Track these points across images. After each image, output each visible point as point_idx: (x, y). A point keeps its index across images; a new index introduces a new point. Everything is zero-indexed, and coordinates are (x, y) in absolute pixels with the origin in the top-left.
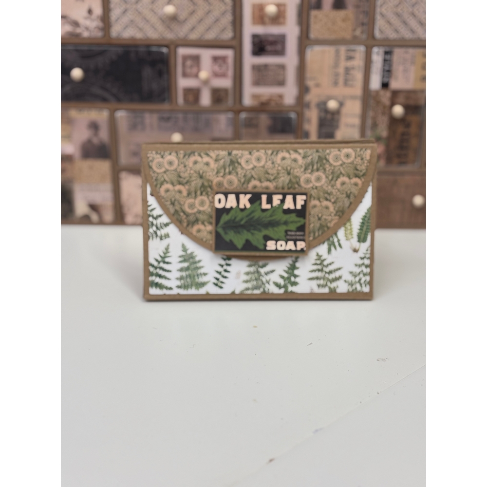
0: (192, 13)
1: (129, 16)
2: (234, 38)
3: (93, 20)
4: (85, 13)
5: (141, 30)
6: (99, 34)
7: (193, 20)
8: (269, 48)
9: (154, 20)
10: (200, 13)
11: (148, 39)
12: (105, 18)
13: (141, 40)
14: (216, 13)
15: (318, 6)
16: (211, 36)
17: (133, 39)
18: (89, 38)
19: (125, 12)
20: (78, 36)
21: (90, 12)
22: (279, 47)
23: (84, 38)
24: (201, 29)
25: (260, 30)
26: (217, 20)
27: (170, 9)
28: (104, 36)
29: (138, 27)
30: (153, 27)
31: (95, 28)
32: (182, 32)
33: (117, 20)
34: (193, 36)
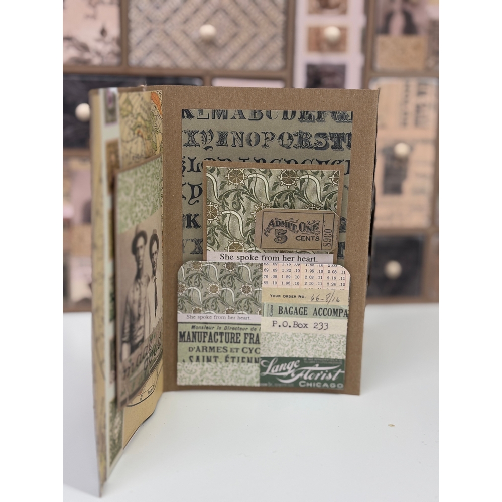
0: (235, 36)
1: (155, 38)
2: (284, 68)
3: (106, 43)
4: (96, 34)
5: (168, 56)
6: (114, 61)
7: (235, 45)
8: (326, 80)
9: (186, 44)
10: (244, 37)
11: (177, 67)
12: (123, 41)
13: (168, 69)
14: (264, 37)
15: (386, 30)
16: (256, 65)
17: (158, 67)
18: (101, 66)
19: (149, 33)
20: (86, 62)
21: (103, 32)
22: (337, 80)
23: (95, 66)
24: (243, 57)
25: (316, 58)
26: (264, 46)
27: (208, 30)
28: (120, 64)
29: (165, 53)
30: (185, 53)
31: (109, 53)
32: (221, 59)
33: (138, 44)
34: (235, 65)
